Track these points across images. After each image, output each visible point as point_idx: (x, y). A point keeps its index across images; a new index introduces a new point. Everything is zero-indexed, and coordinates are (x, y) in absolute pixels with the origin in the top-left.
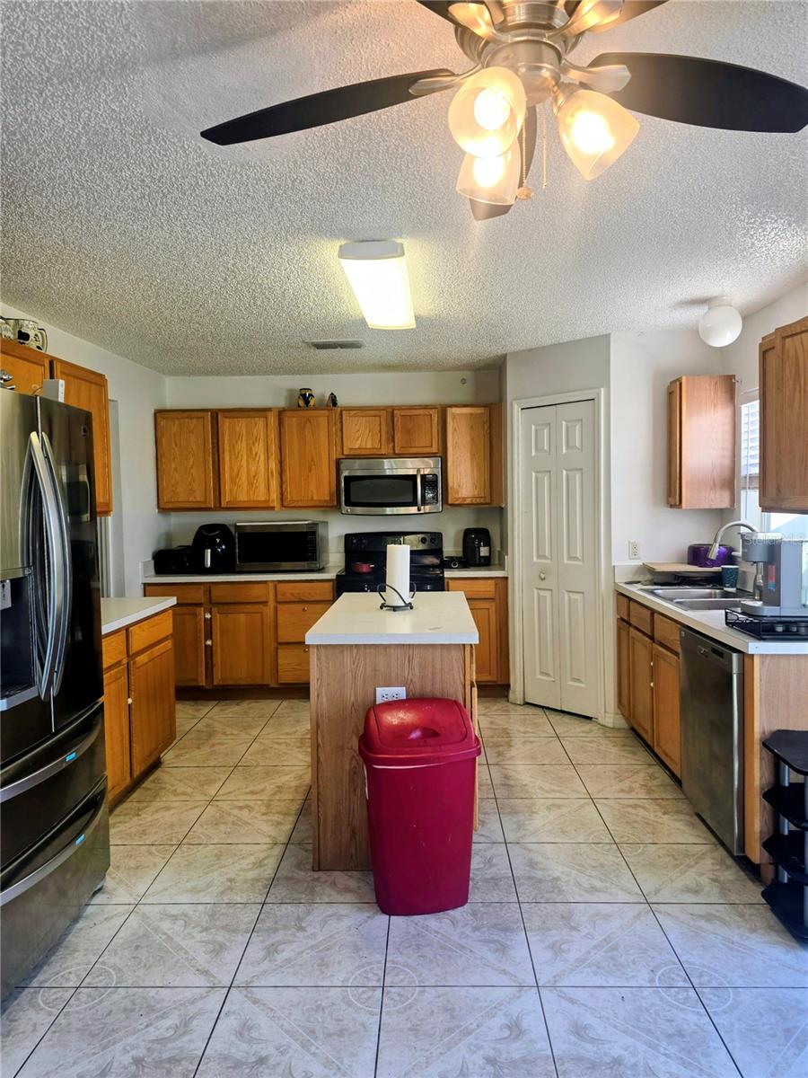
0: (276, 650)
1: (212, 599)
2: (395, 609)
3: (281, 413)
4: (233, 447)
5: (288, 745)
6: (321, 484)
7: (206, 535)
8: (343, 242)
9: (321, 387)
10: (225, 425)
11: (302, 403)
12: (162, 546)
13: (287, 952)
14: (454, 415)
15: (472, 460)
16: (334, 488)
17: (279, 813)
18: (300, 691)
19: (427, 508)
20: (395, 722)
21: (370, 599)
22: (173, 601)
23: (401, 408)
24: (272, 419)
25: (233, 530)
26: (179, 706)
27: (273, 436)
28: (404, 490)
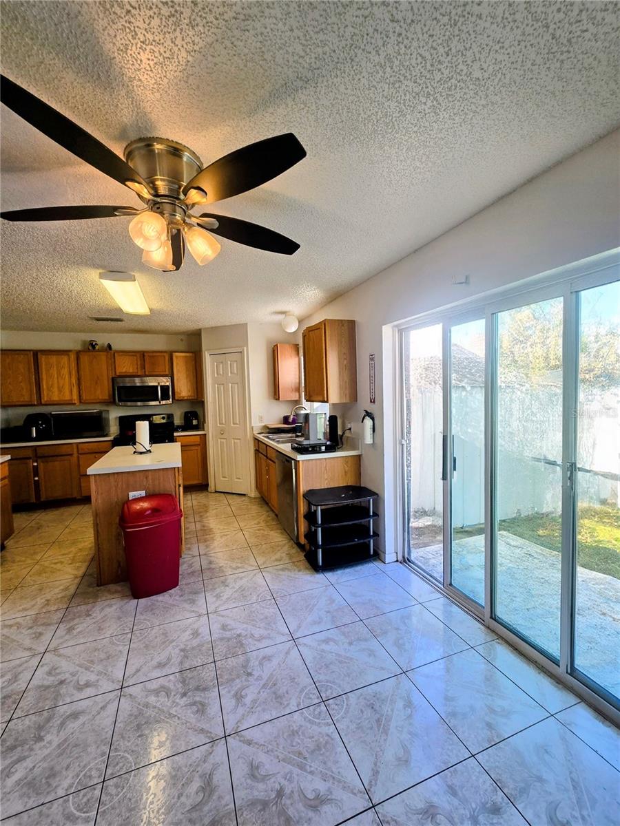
0: (80, 479)
1: (37, 454)
2: (141, 453)
3: (78, 353)
4: (47, 371)
5: (86, 527)
6: (103, 392)
7: (32, 420)
8: (101, 271)
9: (102, 339)
10: (43, 360)
11: (90, 348)
12: (3, 426)
13: (80, 628)
14: (177, 357)
15: (187, 378)
16: (111, 393)
17: (80, 562)
18: (87, 500)
19: (164, 402)
20: (138, 507)
21: (129, 449)
22: (9, 457)
23: (148, 352)
24: (73, 356)
25: (49, 416)
26: (14, 515)
27: (73, 365)
28: (149, 394)
